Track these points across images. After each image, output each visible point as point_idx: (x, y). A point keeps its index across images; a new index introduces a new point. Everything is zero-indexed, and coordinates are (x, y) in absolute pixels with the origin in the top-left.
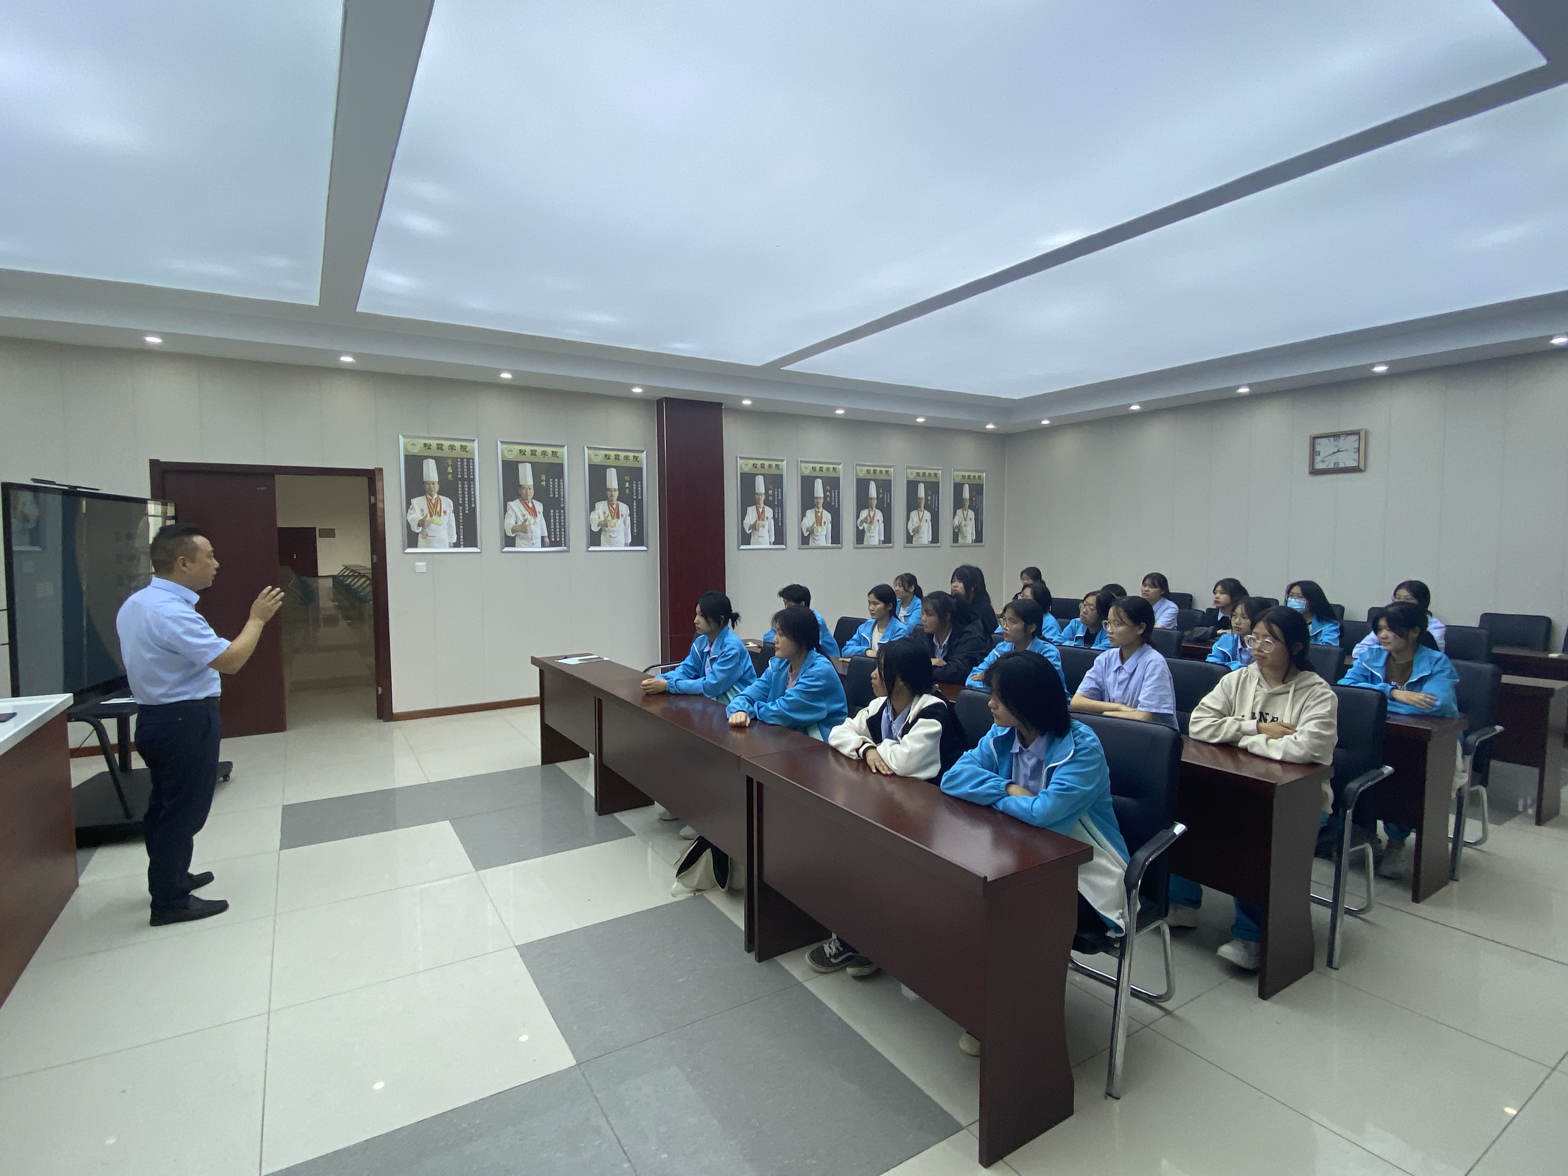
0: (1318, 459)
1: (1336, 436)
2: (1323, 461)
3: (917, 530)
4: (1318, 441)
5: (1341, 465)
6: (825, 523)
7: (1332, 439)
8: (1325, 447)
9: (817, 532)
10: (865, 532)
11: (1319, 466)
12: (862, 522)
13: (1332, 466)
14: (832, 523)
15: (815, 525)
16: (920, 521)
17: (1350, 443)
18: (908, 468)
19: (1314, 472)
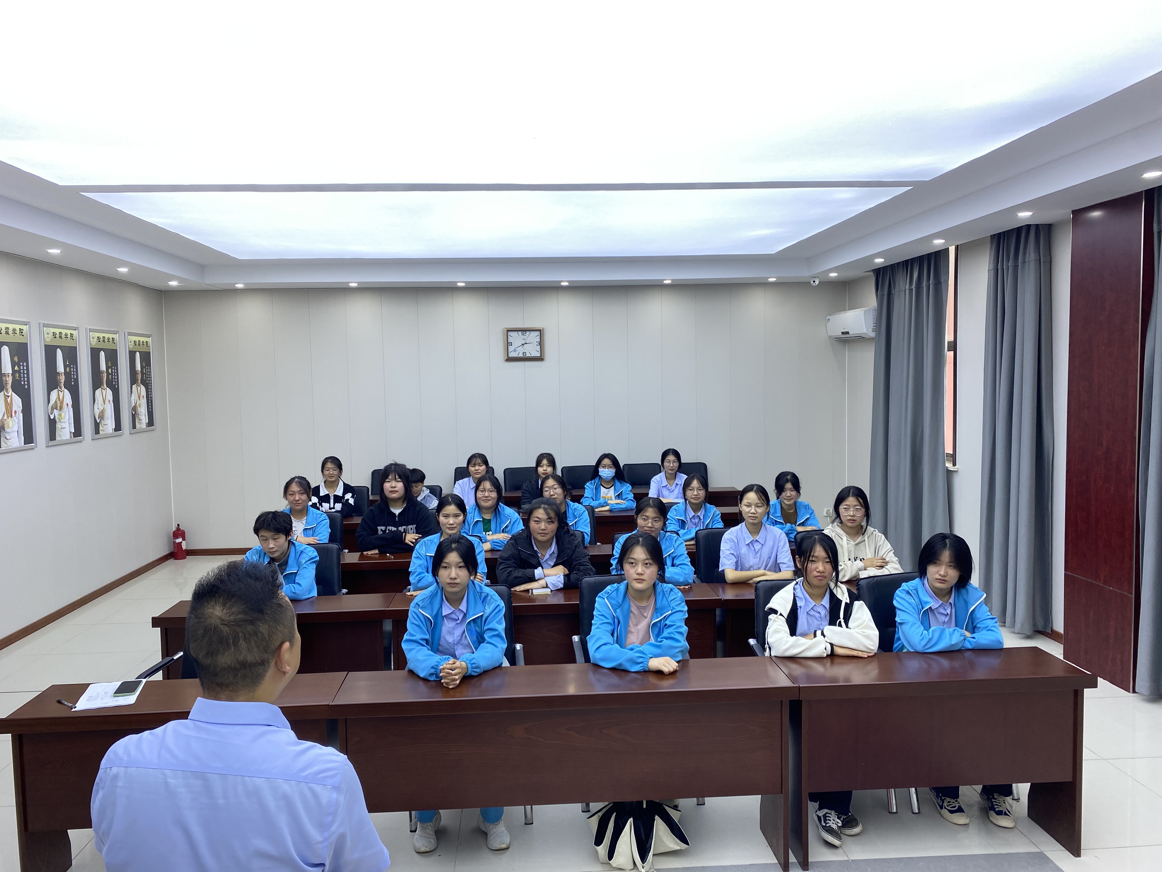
0: (511, 348)
1: (524, 331)
2: (515, 350)
3: (102, 416)
4: (510, 333)
5: (528, 355)
6: (15, 412)
7: (520, 333)
8: (516, 339)
9: (8, 427)
10: (56, 422)
11: (512, 355)
12: (54, 407)
13: (521, 355)
14: (23, 411)
15: (5, 417)
16: (104, 402)
17: (534, 337)
18: (91, 330)
19: (509, 359)
